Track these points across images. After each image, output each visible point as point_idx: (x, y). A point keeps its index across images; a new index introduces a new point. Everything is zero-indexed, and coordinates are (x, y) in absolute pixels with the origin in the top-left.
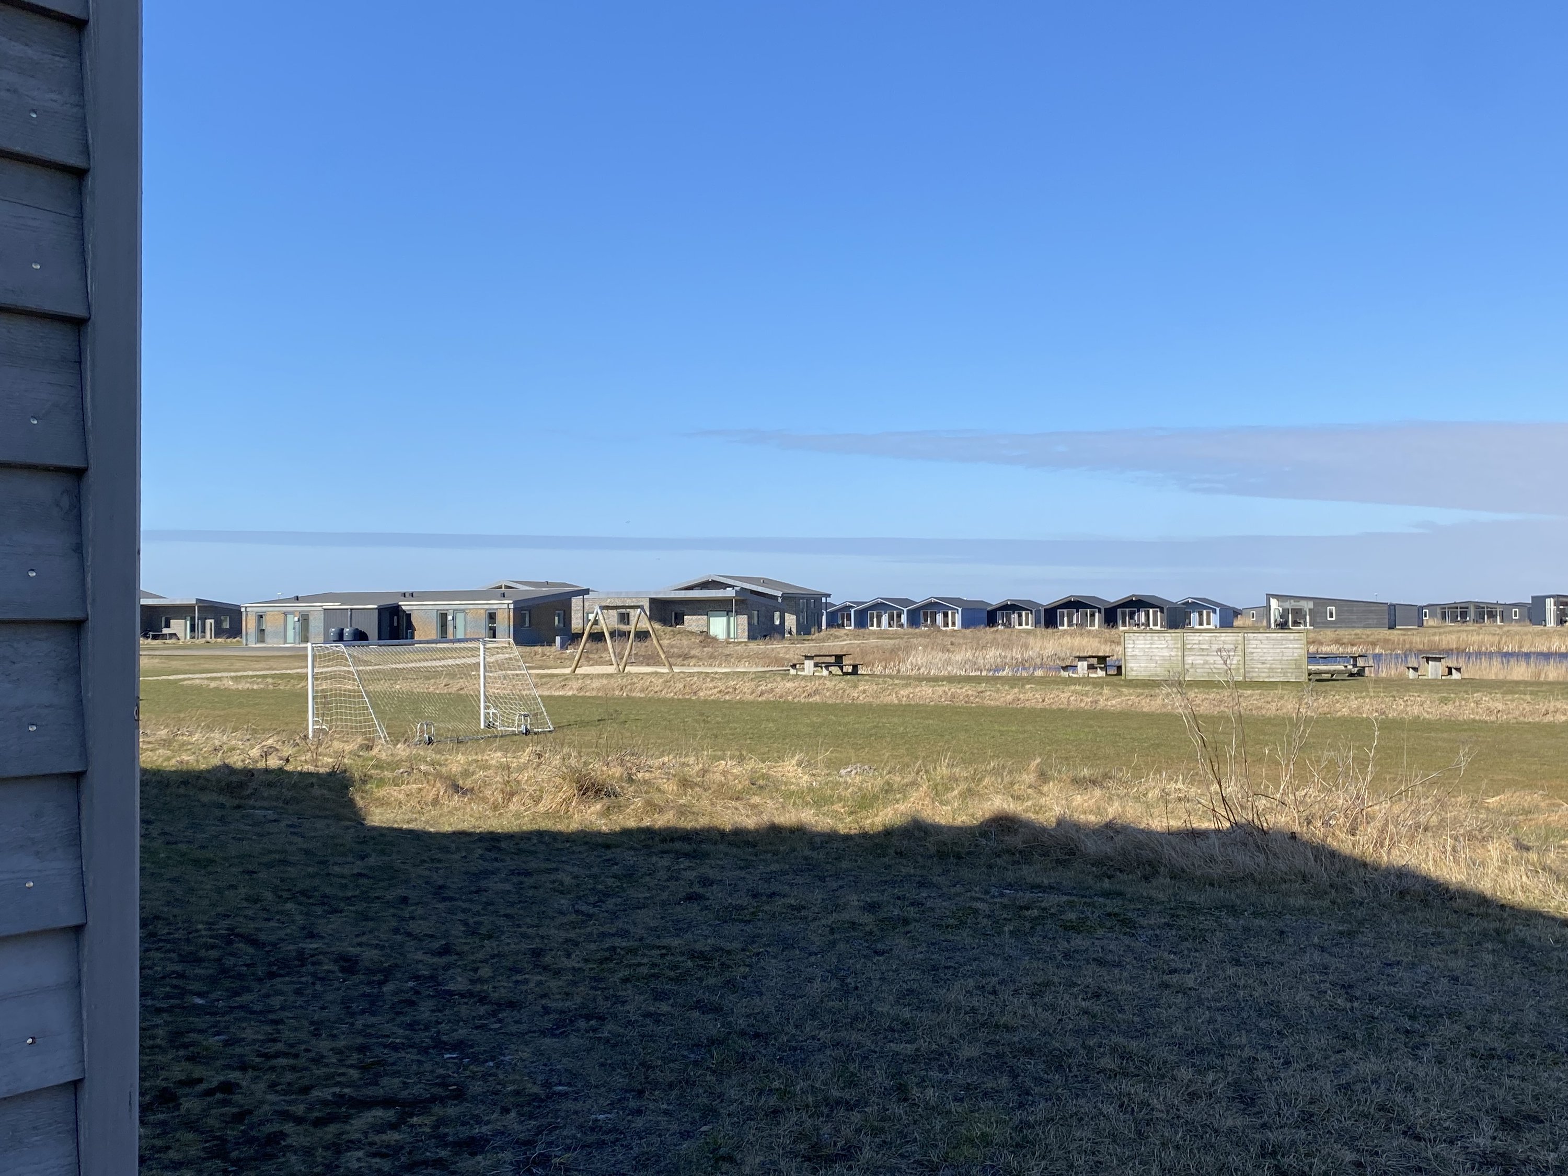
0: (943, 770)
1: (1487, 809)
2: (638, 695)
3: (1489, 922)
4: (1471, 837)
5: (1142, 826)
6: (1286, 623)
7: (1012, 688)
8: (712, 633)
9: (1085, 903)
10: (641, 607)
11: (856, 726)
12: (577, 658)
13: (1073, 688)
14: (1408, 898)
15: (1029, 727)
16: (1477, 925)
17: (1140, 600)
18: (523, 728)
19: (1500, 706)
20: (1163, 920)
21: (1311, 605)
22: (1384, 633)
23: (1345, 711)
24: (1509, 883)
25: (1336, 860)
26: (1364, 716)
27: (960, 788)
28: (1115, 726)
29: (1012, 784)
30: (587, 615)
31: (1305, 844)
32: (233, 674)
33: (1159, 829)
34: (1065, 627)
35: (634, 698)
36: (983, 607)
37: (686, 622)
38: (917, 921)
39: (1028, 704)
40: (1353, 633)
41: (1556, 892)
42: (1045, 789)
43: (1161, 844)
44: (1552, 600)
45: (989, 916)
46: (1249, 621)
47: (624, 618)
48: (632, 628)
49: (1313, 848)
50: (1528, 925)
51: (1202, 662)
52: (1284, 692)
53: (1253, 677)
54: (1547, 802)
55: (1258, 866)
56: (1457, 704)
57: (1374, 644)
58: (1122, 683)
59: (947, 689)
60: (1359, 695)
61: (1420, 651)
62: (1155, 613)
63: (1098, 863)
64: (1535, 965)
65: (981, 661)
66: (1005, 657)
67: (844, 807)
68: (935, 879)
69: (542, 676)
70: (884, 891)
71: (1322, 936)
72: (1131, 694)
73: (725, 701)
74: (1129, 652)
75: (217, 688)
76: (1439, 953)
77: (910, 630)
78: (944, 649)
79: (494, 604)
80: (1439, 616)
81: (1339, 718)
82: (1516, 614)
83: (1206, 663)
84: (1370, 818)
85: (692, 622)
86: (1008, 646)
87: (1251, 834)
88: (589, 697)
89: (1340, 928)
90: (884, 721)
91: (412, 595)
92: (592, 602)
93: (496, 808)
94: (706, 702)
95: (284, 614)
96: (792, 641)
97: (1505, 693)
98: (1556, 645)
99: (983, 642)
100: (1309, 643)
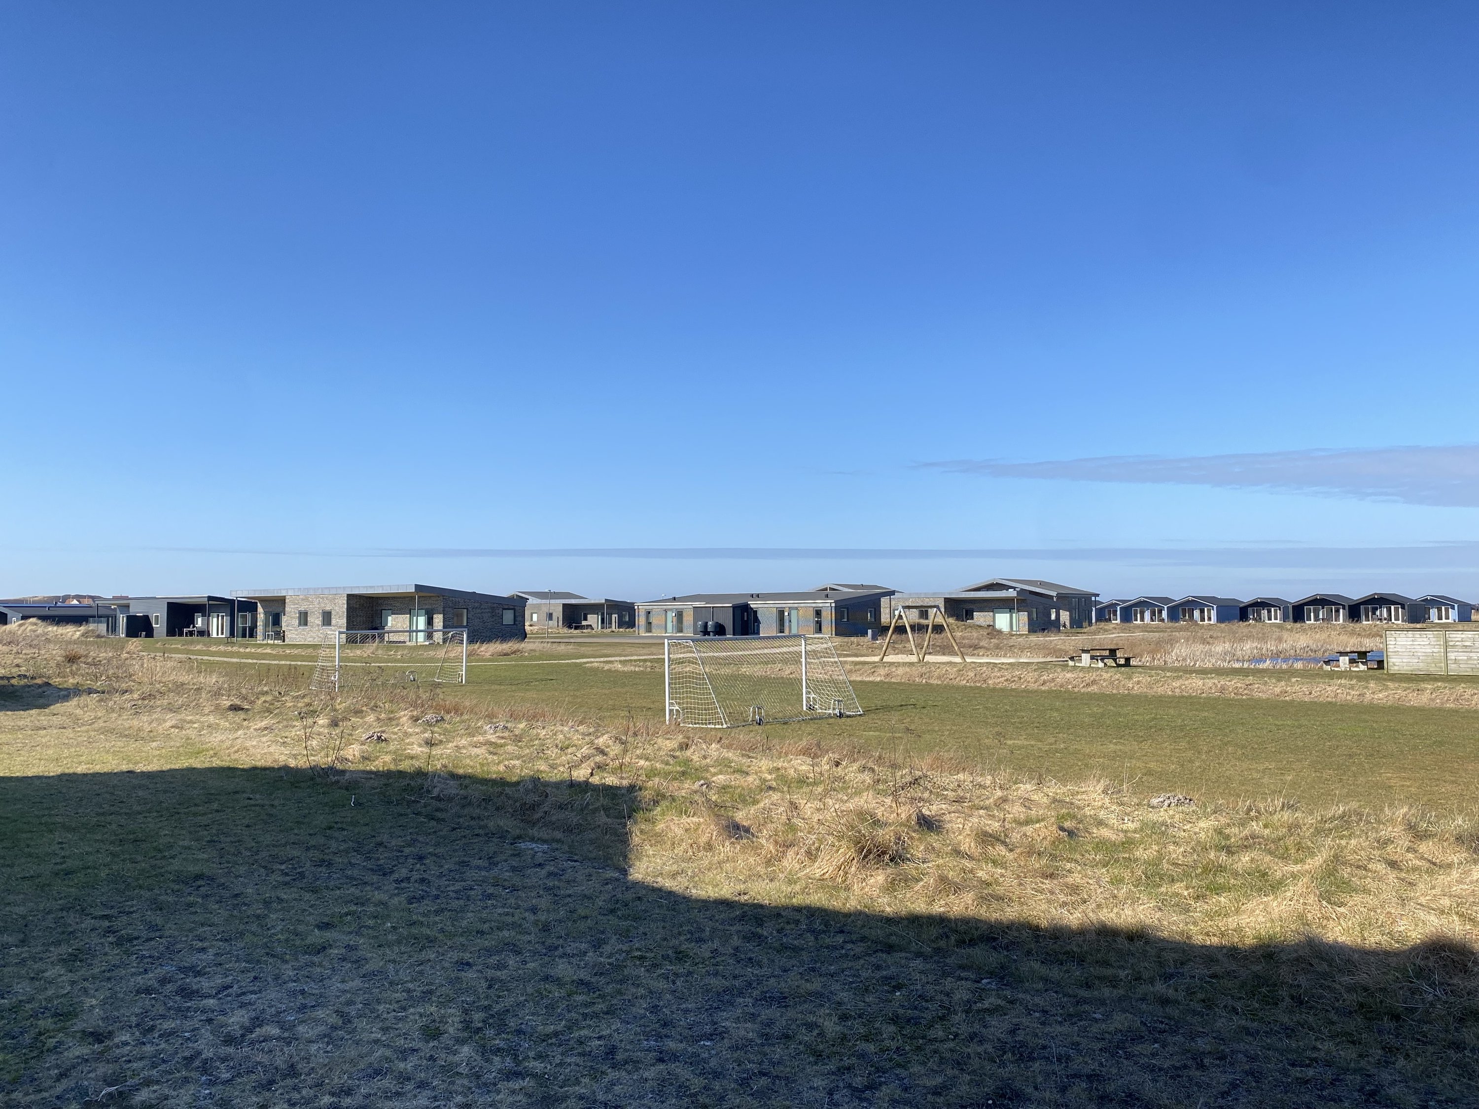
2: (935, 682)
7: (1279, 681)
8: (997, 627)
10: (937, 607)
11: (1135, 717)
12: (884, 649)
13: (1337, 681)
15: (1304, 721)
17: (1381, 598)
18: (837, 712)
28: (1390, 721)
30: (894, 611)
32: (623, 658)
34: (1312, 621)
35: (932, 684)
36: (1236, 604)
37: (975, 617)
39: (1295, 697)
47: (924, 614)
48: (930, 622)
51: (1465, 658)
58: (1386, 677)
59: (1216, 681)
62: (1396, 610)
65: (1239, 653)
66: (1262, 649)
67: (1187, 888)
69: (856, 663)
72: (1397, 689)
73: (1012, 690)
74: (1391, 648)
75: (609, 671)
77: (1170, 624)
78: (1204, 641)
79: (820, 603)
83: (1470, 659)
85: (980, 618)
86: (1263, 638)
88: (894, 683)
90: (1161, 712)
91: (758, 596)
92: (897, 603)
93: (768, 862)
94: (994, 690)
95: (666, 611)
96: (1067, 634)
99: (1238, 635)
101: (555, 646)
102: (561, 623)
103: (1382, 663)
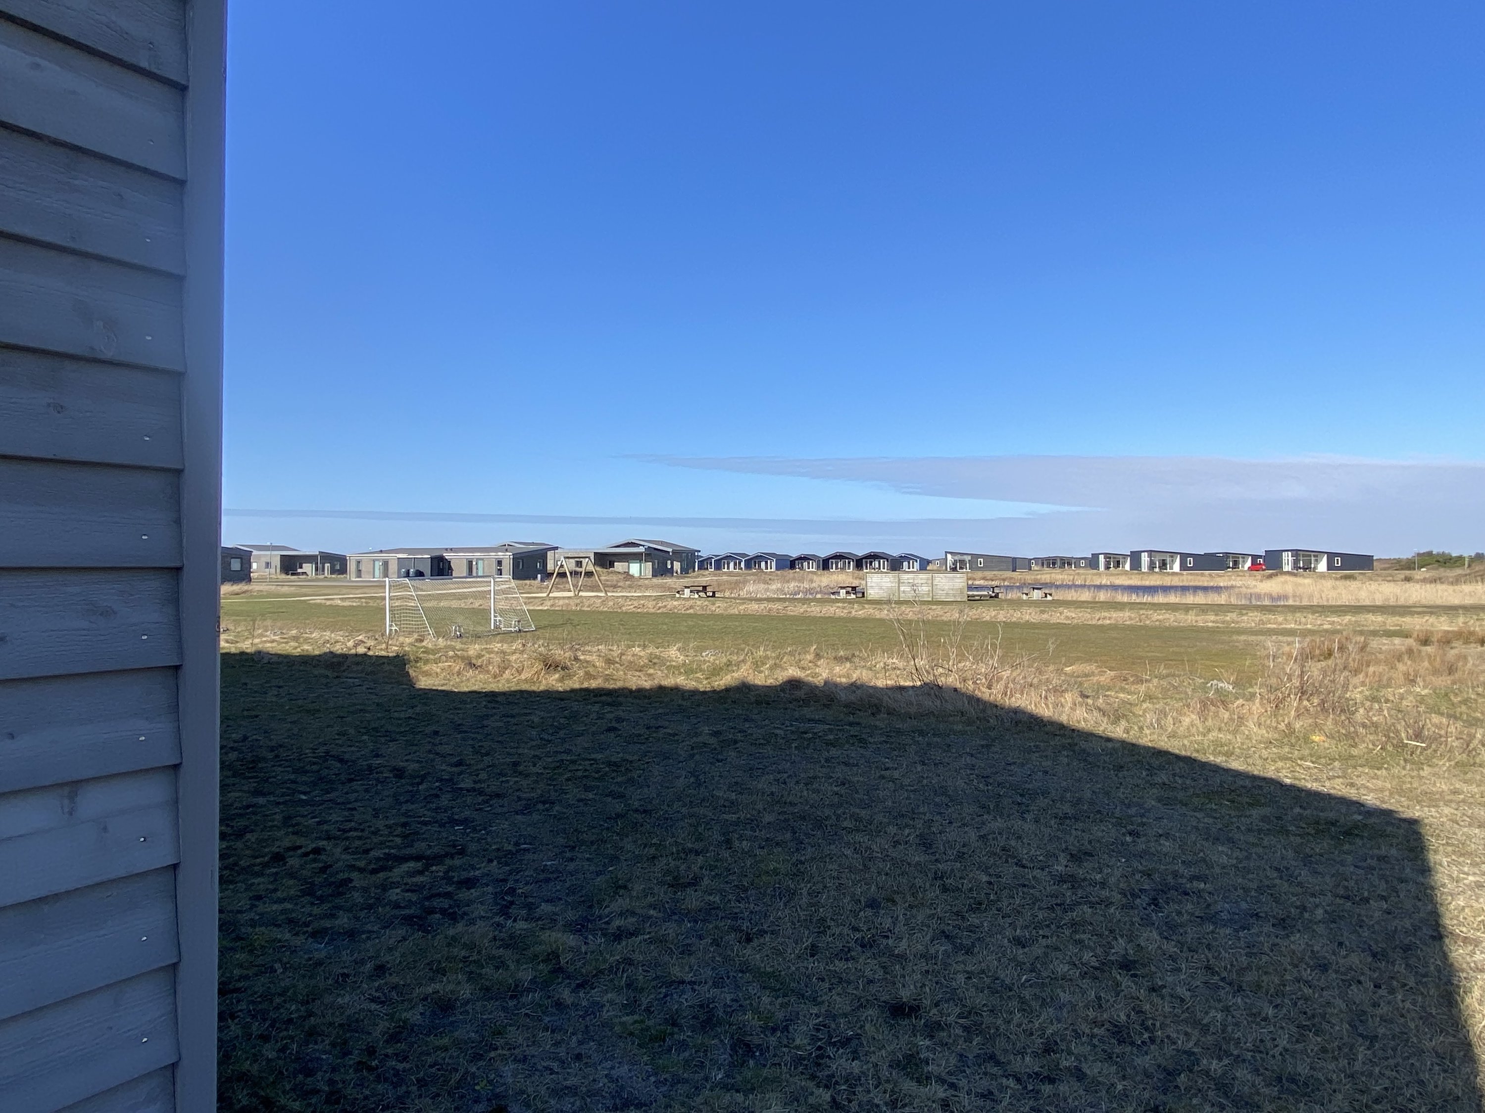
0: (761, 653)
1: (1065, 674)
2: (586, 609)
3: (1065, 739)
4: (1055, 690)
5: (872, 684)
6: (956, 568)
7: (803, 605)
8: (631, 573)
9: (838, 730)
10: (589, 557)
11: (714, 627)
12: (550, 587)
13: (836, 605)
14: (1020, 725)
15: (812, 627)
16: (1058, 741)
17: (875, 555)
18: (516, 629)
19: (1073, 615)
20: (882, 739)
21: (969, 558)
22: (1009, 574)
23: (988, 618)
25: (980, 704)
26: (998, 620)
27: (770, 663)
28: (861, 626)
29: (800, 661)
30: (557, 562)
31: (963, 694)
32: (341, 596)
33: (881, 686)
34: (834, 570)
35: (584, 611)
36: (788, 558)
37: (615, 566)
38: (742, 741)
39: (812, 614)
40: (993, 573)
41: (1103, 722)
42: (819, 663)
43: (882, 695)
44: (1103, 556)
45: (784, 738)
46: (935, 568)
47: (579, 564)
48: (583, 570)
49: (967, 696)
50: (1087, 741)
51: (909, 590)
52: (954, 607)
53: (937, 598)
54: (1099, 670)
55: (937, 707)
56: (1050, 614)
57: (1004, 580)
58: (865, 602)
59: (766, 605)
60: (995, 608)
61: (1030, 584)
62: (884, 562)
63: (846, 706)
64: (1091, 764)
65: (786, 590)
66: (800, 587)
67: (703, 675)
68: (754, 717)
69: (529, 598)
70: (723, 724)
71: (972, 748)
72: (869, 608)
73: (638, 613)
74: (869, 584)
75: (331, 605)
76: (1037, 757)
77: (746, 571)
78: (766, 583)
79: (500, 555)
80: (1040, 564)
81: (984, 621)
82: (1083, 563)
83: (912, 590)
84: (999, 679)
85: (619, 566)
86: (801, 581)
87: (932, 689)
88: (558, 610)
89: (982, 743)
90: (730, 624)
91: (451, 549)
92: (560, 554)
93: (495, 677)
94: (626, 613)
95: (374, 561)
96: (678, 578)
97: (1076, 608)
98: (1105, 581)
99: (787, 578)
100: (968, 579)
101: (279, 588)
102: (278, 570)
103: (863, 593)
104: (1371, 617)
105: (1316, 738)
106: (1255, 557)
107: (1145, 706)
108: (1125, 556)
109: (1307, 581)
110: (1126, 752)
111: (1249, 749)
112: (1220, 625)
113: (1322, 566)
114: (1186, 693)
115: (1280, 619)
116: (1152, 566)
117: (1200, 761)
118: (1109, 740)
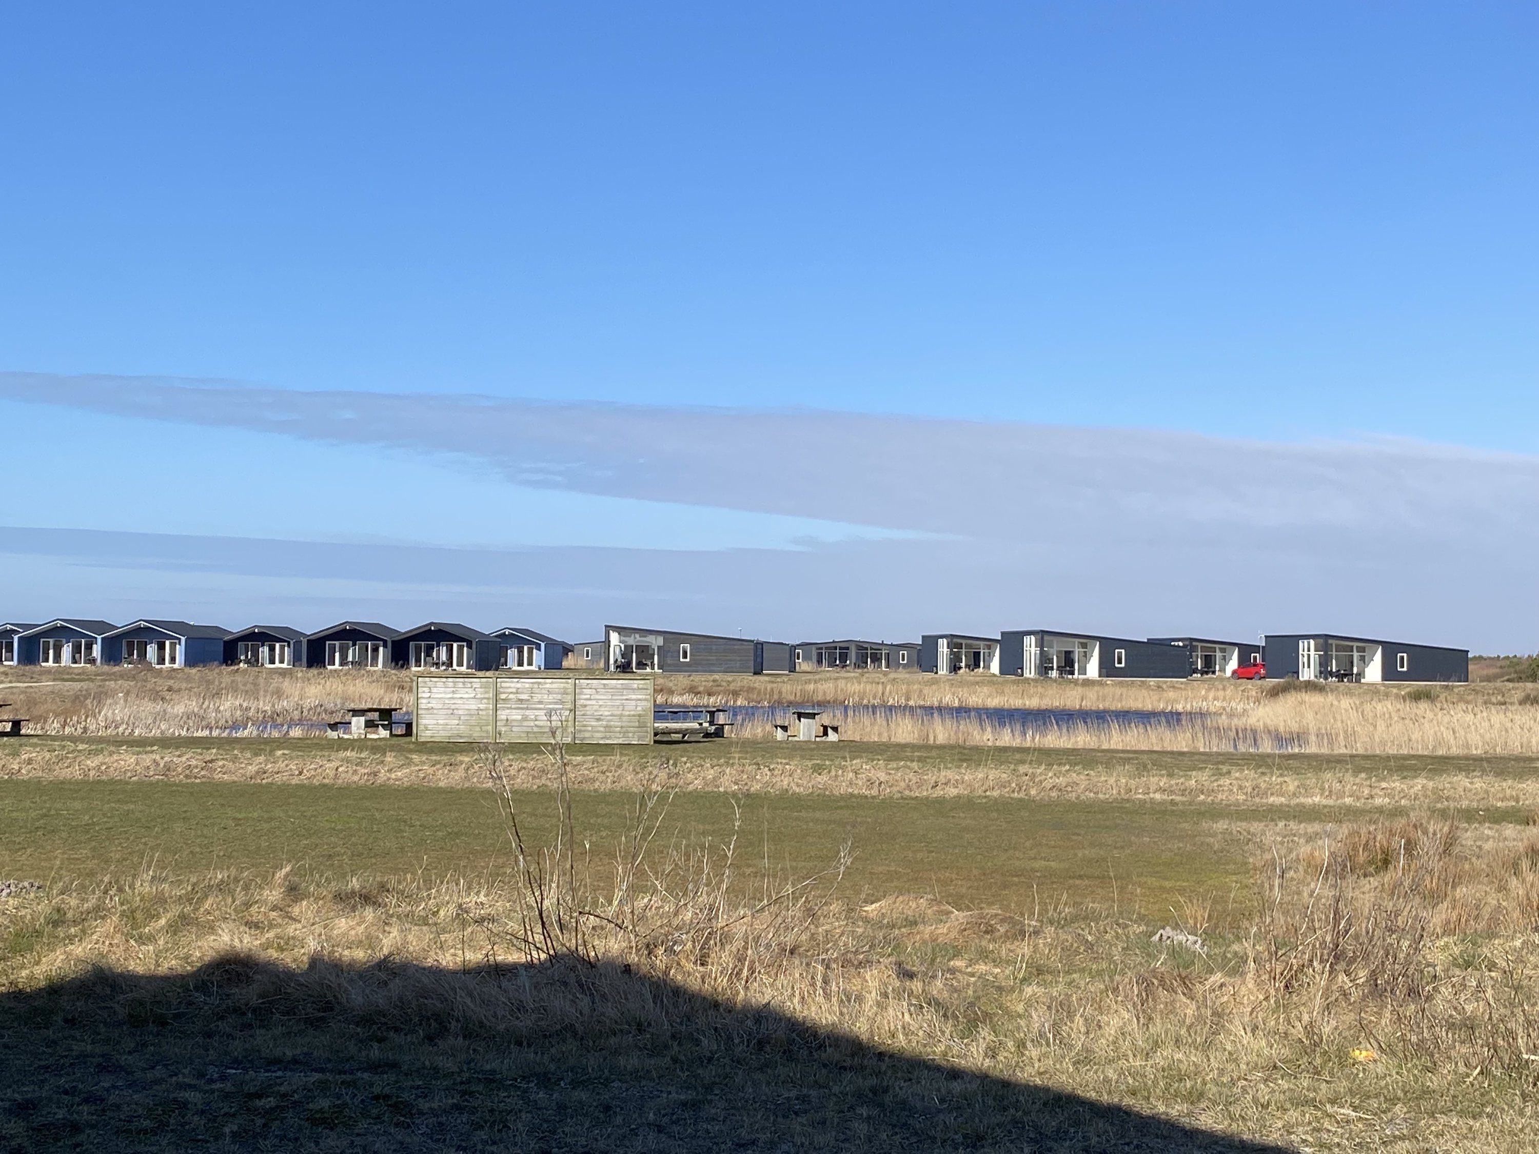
0: (144, 886)
1: (866, 920)
3: (864, 1078)
4: (846, 963)
5: (430, 962)
6: (629, 664)
7: (256, 755)
9: (342, 1083)
11: (14, 814)
13: (342, 754)
14: (768, 1048)
15: (278, 813)
16: (850, 1082)
17: (440, 631)
19: (883, 776)
20: (450, 1101)
21: (660, 641)
22: (748, 679)
23: (698, 784)
24: (889, 1023)
25: (681, 1000)
26: (722, 789)
27: (168, 915)
28: (400, 808)
29: (248, 905)
31: (644, 979)
33: (451, 966)
34: (337, 666)
36: (220, 636)
38: (93, 1127)
39: (278, 778)
40: (712, 678)
41: (943, 1033)
42: (296, 911)
43: (454, 989)
44: (945, 641)
45: (203, 1112)
46: (583, 662)
49: (652, 984)
50: (910, 1080)
51: (520, 717)
52: (623, 758)
53: (584, 738)
54: (935, 908)
55: (581, 1013)
56: (833, 773)
57: (736, 694)
58: (412, 746)
59: (158, 757)
60: (715, 761)
61: (790, 704)
62: (460, 649)
63: (366, 1020)
64: (916, 1134)
65: (212, 716)
66: (248, 709)
68: (124, 1059)
70: (42, 1081)
71: (659, 1110)
72: (423, 763)
74: (423, 703)
76: (804, 1125)
77: (106, 668)
78: (156, 696)
80: (815, 658)
81: (690, 793)
82: (903, 657)
83: (525, 719)
84: (726, 939)
86: (253, 693)
87: (573, 969)
89: (683, 1097)
90: (59, 806)
97: (889, 760)
98: (950, 699)
99: (214, 688)
100: (658, 691)
103: (409, 726)
104: (1461, 781)
105: (1360, 1055)
106: (1246, 650)
107: (1029, 991)
108: (990, 642)
109: (1346, 703)
110: (990, 1102)
111: (1233, 1082)
112: (1178, 798)
113: (1373, 672)
114: (1110, 960)
115: (1292, 784)
116: (1044, 667)
117: (1139, 1115)
118: (955, 1074)
